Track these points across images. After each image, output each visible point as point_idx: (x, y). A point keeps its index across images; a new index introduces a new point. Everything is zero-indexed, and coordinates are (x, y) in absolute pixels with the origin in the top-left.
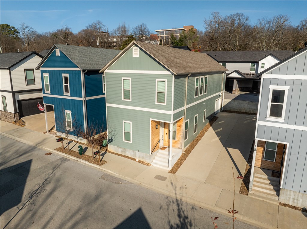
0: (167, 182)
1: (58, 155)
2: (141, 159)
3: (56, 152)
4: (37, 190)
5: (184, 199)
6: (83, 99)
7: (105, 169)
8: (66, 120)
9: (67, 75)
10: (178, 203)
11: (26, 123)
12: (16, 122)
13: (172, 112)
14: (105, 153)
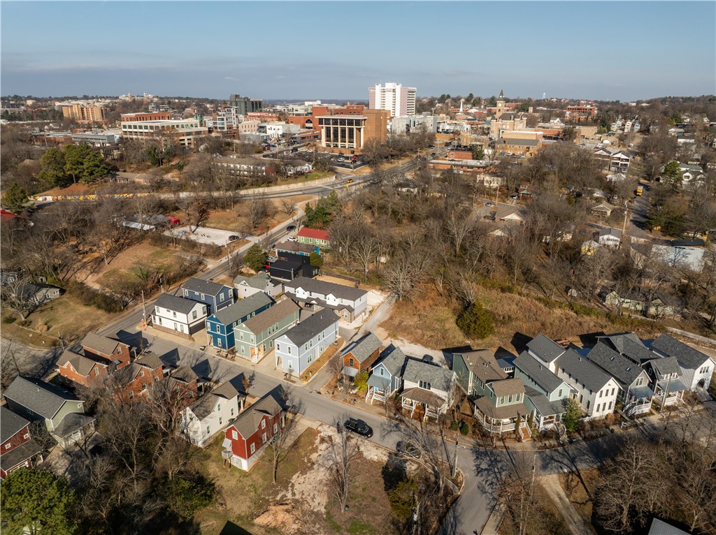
0: (254, 367)
2: (247, 359)
3: (216, 356)
6: (226, 335)
7: (235, 363)
8: (218, 342)
9: (219, 326)
10: (254, 372)
11: (195, 339)
12: (189, 339)
13: (256, 345)
14: (235, 356)
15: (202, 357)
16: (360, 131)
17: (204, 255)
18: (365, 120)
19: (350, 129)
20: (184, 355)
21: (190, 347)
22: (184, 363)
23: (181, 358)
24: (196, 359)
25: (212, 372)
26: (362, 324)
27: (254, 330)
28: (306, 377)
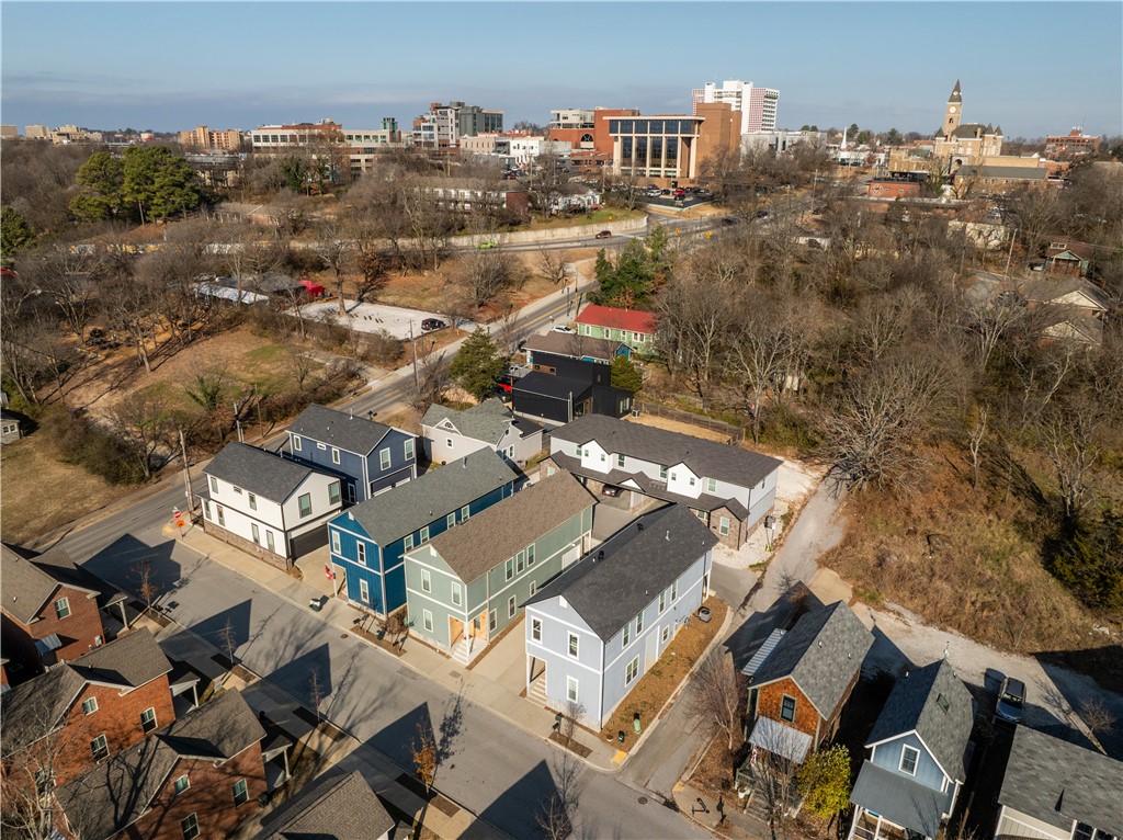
0: (459, 679)
1: (355, 638)
2: (441, 650)
3: (352, 633)
4: (342, 681)
5: (465, 697)
6: (381, 574)
7: (404, 661)
8: (362, 590)
9: (363, 544)
10: (459, 700)
11: (304, 573)
12: (288, 571)
13: (466, 614)
14: (405, 638)
15: (315, 639)
16: (689, 146)
17: (364, 358)
18: (700, 122)
19: (669, 140)
20: (262, 624)
21: (285, 598)
22: (259, 654)
23: (253, 631)
24: (295, 644)
25: (332, 695)
26: (769, 554)
27: (462, 566)
28: (621, 733)
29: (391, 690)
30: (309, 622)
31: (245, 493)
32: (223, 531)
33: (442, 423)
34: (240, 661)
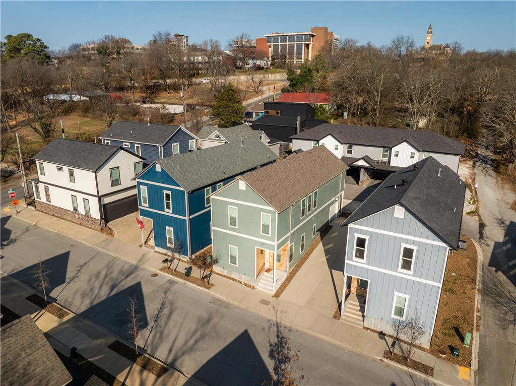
0: (270, 306)
1: (164, 277)
2: (246, 282)
3: (161, 272)
4: (158, 314)
5: (283, 322)
6: (186, 218)
7: (213, 293)
8: (167, 236)
9: (169, 193)
10: (278, 326)
11: (115, 231)
12: (102, 231)
13: (275, 244)
14: (210, 274)
15: (129, 279)
16: (308, 48)
18: (313, 35)
19: (298, 45)
20: (78, 268)
21: (100, 249)
22: (75, 293)
23: (69, 275)
24: (110, 283)
25: (149, 328)
26: (474, 207)
27: (271, 197)
28: (452, 349)
29: (209, 320)
30: (123, 267)
31: (66, 169)
32: (49, 206)
33: (212, 136)
34: (55, 300)
